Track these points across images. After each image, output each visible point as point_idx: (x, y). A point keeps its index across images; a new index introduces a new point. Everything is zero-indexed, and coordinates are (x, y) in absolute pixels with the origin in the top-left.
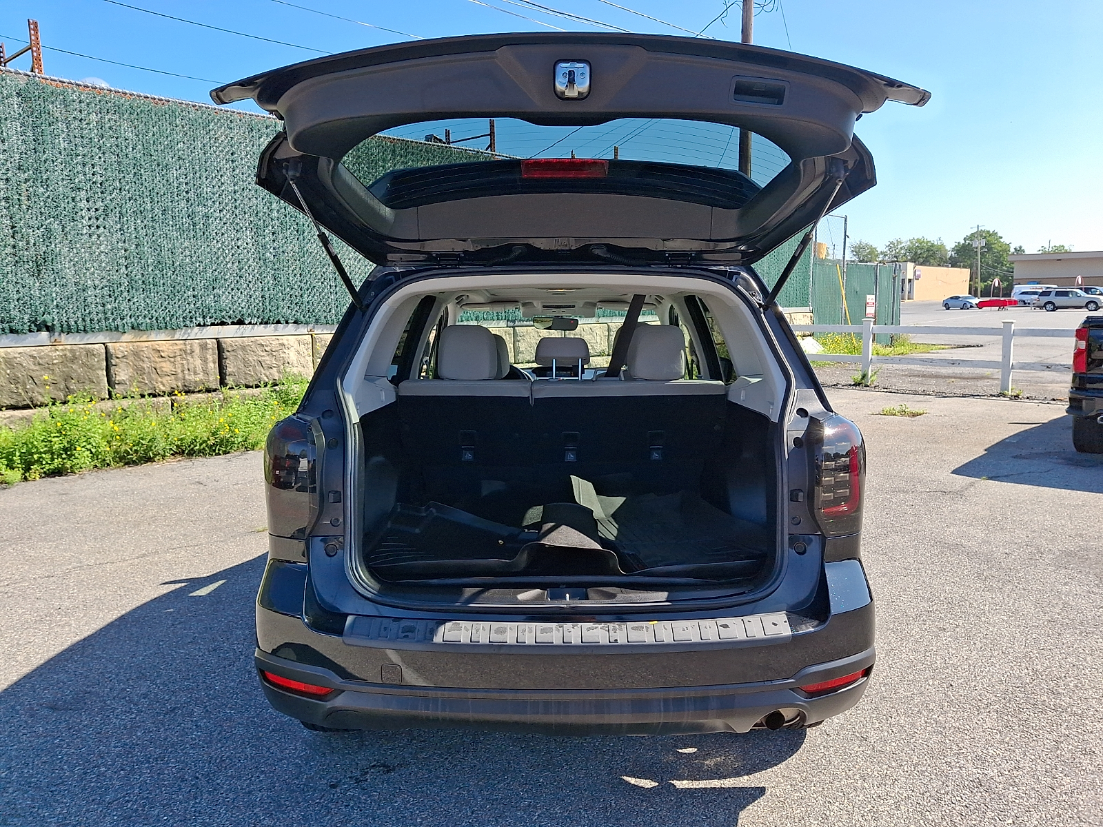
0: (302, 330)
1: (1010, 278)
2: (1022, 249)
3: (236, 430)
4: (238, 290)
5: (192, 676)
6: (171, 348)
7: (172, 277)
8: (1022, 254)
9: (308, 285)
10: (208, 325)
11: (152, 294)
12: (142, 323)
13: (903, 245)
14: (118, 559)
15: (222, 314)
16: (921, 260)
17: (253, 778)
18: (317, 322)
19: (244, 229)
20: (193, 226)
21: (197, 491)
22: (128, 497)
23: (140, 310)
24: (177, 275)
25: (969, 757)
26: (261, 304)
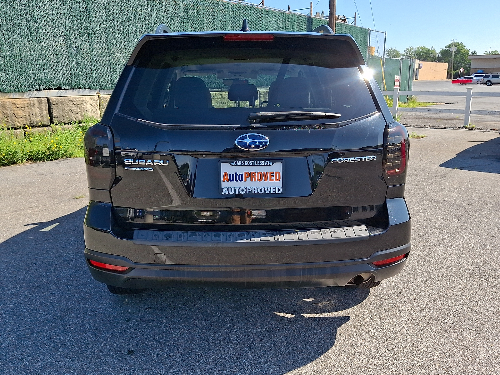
0: (93, 92)
1: (469, 68)
2: (476, 52)
3: (61, 147)
4: (57, 70)
5: (48, 269)
6: (22, 102)
7: (21, 63)
8: (475, 55)
9: (95, 67)
10: (41, 90)
11: (10, 73)
12: (5, 89)
13: (414, 50)
14: (2, 213)
15: (49, 84)
16: (423, 58)
17: (85, 318)
18: (101, 88)
19: (59, 36)
20: (31, 34)
21: (41, 178)
22: (5, 182)
23: (4, 81)
24: (23, 62)
25: (453, 301)
26: (70, 78)
